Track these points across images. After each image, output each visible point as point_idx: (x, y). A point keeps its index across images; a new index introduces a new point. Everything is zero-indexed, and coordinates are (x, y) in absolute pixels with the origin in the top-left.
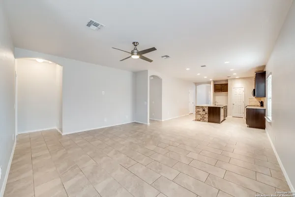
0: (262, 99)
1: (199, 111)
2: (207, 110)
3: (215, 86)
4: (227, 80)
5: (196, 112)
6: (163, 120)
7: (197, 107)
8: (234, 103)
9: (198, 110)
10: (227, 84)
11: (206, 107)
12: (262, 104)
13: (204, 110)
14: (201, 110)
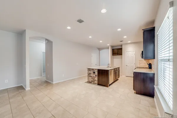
0: (150, 62)
1: (90, 74)
2: (96, 73)
3: (113, 50)
4: (122, 46)
5: (88, 75)
6: (54, 83)
7: (89, 69)
8: (128, 64)
9: (90, 72)
10: (122, 49)
11: (96, 69)
12: (150, 66)
13: (94, 73)
14: (92, 72)
